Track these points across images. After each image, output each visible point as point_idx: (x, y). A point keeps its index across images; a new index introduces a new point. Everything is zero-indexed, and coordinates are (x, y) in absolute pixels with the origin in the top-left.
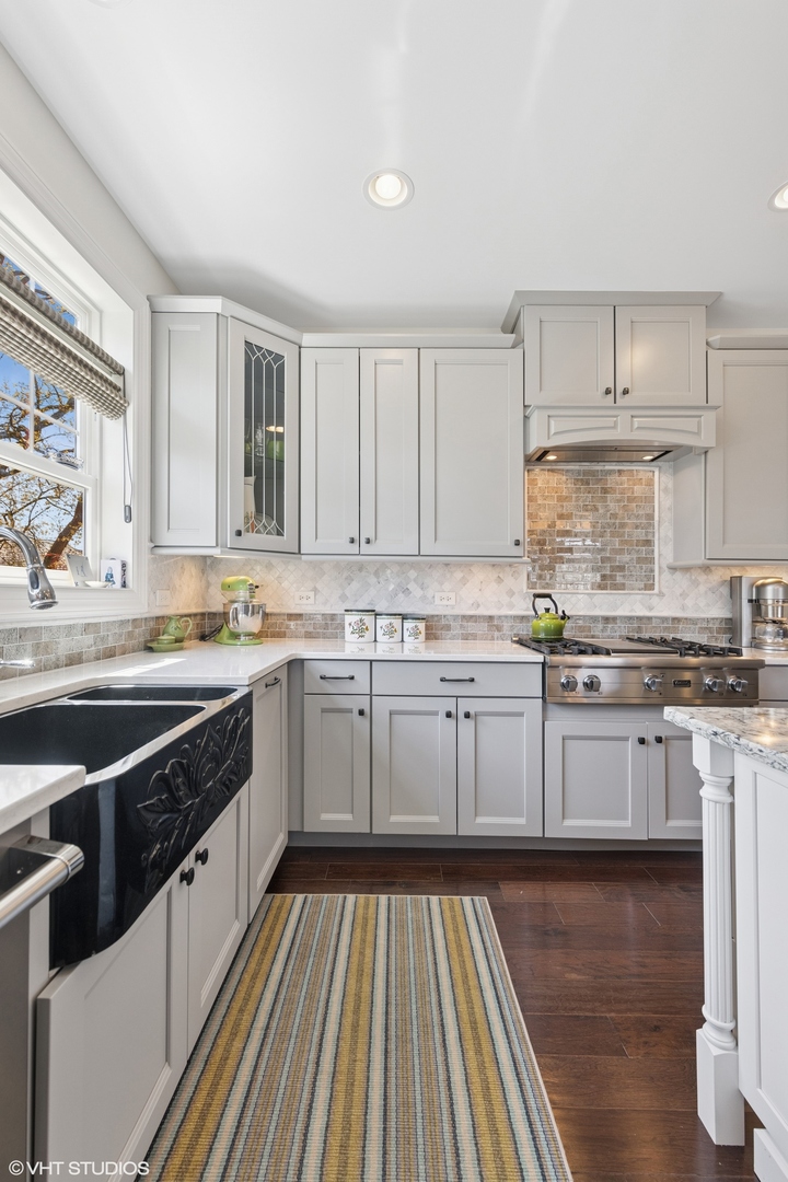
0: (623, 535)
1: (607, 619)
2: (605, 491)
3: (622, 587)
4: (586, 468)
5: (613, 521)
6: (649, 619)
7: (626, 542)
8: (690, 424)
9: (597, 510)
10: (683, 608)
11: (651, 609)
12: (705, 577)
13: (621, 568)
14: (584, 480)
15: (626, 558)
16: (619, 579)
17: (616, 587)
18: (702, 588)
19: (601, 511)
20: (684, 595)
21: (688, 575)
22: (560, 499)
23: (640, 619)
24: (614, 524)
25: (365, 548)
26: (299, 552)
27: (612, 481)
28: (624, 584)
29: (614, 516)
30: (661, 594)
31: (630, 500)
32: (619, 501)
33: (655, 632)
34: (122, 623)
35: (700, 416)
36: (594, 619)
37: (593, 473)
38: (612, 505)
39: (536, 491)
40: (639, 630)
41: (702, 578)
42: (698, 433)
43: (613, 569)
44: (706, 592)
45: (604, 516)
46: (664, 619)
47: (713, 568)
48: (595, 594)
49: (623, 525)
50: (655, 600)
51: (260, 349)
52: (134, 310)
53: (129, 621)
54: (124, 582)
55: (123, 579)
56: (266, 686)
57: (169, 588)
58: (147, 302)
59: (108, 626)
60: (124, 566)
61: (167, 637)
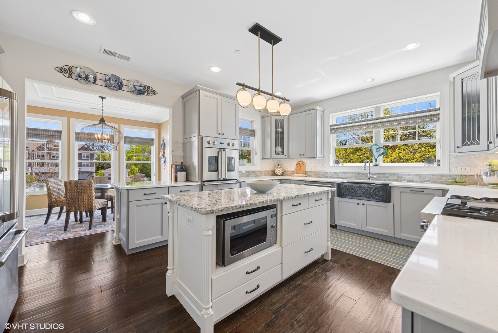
52: (440, 92)
53: (438, 175)
54: (439, 165)
55: (438, 164)
56: (411, 191)
57: (470, 166)
58: (448, 84)
59: (426, 175)
60: (439, 161)
61: (451, 181)
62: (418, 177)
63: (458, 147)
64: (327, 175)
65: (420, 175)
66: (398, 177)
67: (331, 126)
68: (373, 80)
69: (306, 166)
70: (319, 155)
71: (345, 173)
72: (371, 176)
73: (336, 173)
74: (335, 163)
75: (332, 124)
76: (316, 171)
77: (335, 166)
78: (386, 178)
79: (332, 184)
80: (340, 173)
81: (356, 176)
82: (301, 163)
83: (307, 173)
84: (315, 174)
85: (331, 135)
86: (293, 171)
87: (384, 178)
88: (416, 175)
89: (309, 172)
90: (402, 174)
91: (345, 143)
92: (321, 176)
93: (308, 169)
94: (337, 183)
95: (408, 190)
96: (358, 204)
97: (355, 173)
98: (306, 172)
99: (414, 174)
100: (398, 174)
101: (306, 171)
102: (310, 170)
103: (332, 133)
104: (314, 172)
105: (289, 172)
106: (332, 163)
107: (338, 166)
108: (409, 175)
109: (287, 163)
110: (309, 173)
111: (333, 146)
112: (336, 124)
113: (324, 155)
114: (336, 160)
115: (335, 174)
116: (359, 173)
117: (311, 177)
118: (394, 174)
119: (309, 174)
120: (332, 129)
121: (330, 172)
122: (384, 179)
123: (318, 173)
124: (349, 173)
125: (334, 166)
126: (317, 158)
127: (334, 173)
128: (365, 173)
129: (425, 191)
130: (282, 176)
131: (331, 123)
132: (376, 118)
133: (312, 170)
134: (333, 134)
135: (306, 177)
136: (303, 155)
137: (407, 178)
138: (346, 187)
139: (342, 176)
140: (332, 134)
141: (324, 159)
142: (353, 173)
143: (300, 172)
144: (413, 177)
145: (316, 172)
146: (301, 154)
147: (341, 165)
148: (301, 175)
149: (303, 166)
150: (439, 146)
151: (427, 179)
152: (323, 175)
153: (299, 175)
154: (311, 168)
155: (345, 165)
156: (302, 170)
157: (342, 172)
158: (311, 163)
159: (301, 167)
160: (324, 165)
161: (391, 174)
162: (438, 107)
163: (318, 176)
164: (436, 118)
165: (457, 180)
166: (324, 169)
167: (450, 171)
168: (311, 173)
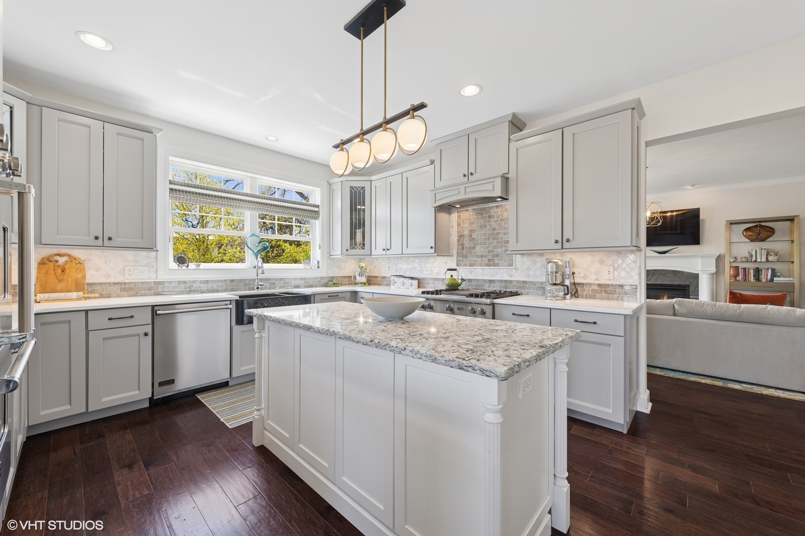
0: (498, 239)
1: (491, 281)
2: (490, 217)
3: (497, 265)
4: (480, 207)
5: (493, 232)
6: (511, 281)
7: (499, 242)
8: (490, 187)
9: (486, 227)
10: (528, 276)
11: (511, 276)
12: (540, 259)
13: (497, 256)
14: (481, 212)
15: (499, 250)
16: (496, 261)
17: (495, 265)
18: (538, 265)
19: (488, 227)
20: (528, 269)
21: (531, 258)
22: (470, 224)
23: (506, 281)
24: (494, 233)
25: (388, 252)
26: (371, 254)
27: (493, 212)
28: (498, 264)
29: (494, 229)
30: (516, 269)
31: (502, 220)
32: (496, 221)
33: (514, 288)
34: (315, 278)
35: (494, 182)
36: (485, 281)
37: (484, 209)
38: (493, 224)
39: (461, 220)
40: (506, 287)
41: (539, 259)
42: (493, 189)
43: (493, 256)
44: (540, 267)
45: (489, 229)
46: (518, 282)
47: (545, 254)
48: (485, 269)
49: (498, 234)
50: (513, 272)
51: (355, 187)
52: (320, 188)
53: (319, 278)
56: (329, 296)
57: (338, 268)
58: (326, 183)
59: (310, 279)
60: (318, 262)
61: (331, 283)
62: (303, 282)
63: (347, 250)
64: (163, 288)
65: (305, 279)
66: (285, 283)
67: (171, 183)
68: (277, 140)
69: (84, 269)
71: (207, 282)
72: (260, 283)
73: (185, 282)
74: (178, 263)
75: (172, 179)
76: (127, 281)
77: (180, 268)
79: (228, 302)
80: (194, 282)
81: (227, 286)
82: (60, 259)
83: (89, 289)
84: (124, 290)
89: (101, 284)
90: (289, 279)
92: (143, 292)
93: (92, 276)
94: (236, 300)
95: (327, 296)
97: (226, 280)
98: (87, 285)
100: (284, 279)
101: (89, 281)
102: (103, 280)
103: (171, 197)
104: (117, 283)
107: (186, 268)
108: (295, 279)
110: (97, 288)
114: (180, 255)
115: (182, 286)
116: (232, 281)
117: (109, 297)
118: (281, 279)
120: (173, 190)
121: (170, 282)
123: (132, 286)
124: (213, 281)
127: (180, 282)
128: (242, 280)
131: (170, 177)
132: (252, 194)
133: (112, 280)
136: (110, 238)
137: (294, 283)
139: (200, 287)
140: (172, 199)
143: (60, 286)
145: (125, 283)
146: (99, 235)
147: (192, 266)
148: (74, 295)
149: (75, 270)
150: (318, 247)
151: (311, 283)
152: (150, 289)
153: (65, 296)
154: (107, 274)
155: (203, 266)
156: (70, 279)
157: (199, 280)
158: (106, 262)
159: (67, 271)
160: (153, 267)
161: (277, 279)
162: (317, 204)
163: (131, 293)
164: (315, 214)
165: (334, 281)
166: (153, 275)
167: (327, 273)
168: (108, 288)
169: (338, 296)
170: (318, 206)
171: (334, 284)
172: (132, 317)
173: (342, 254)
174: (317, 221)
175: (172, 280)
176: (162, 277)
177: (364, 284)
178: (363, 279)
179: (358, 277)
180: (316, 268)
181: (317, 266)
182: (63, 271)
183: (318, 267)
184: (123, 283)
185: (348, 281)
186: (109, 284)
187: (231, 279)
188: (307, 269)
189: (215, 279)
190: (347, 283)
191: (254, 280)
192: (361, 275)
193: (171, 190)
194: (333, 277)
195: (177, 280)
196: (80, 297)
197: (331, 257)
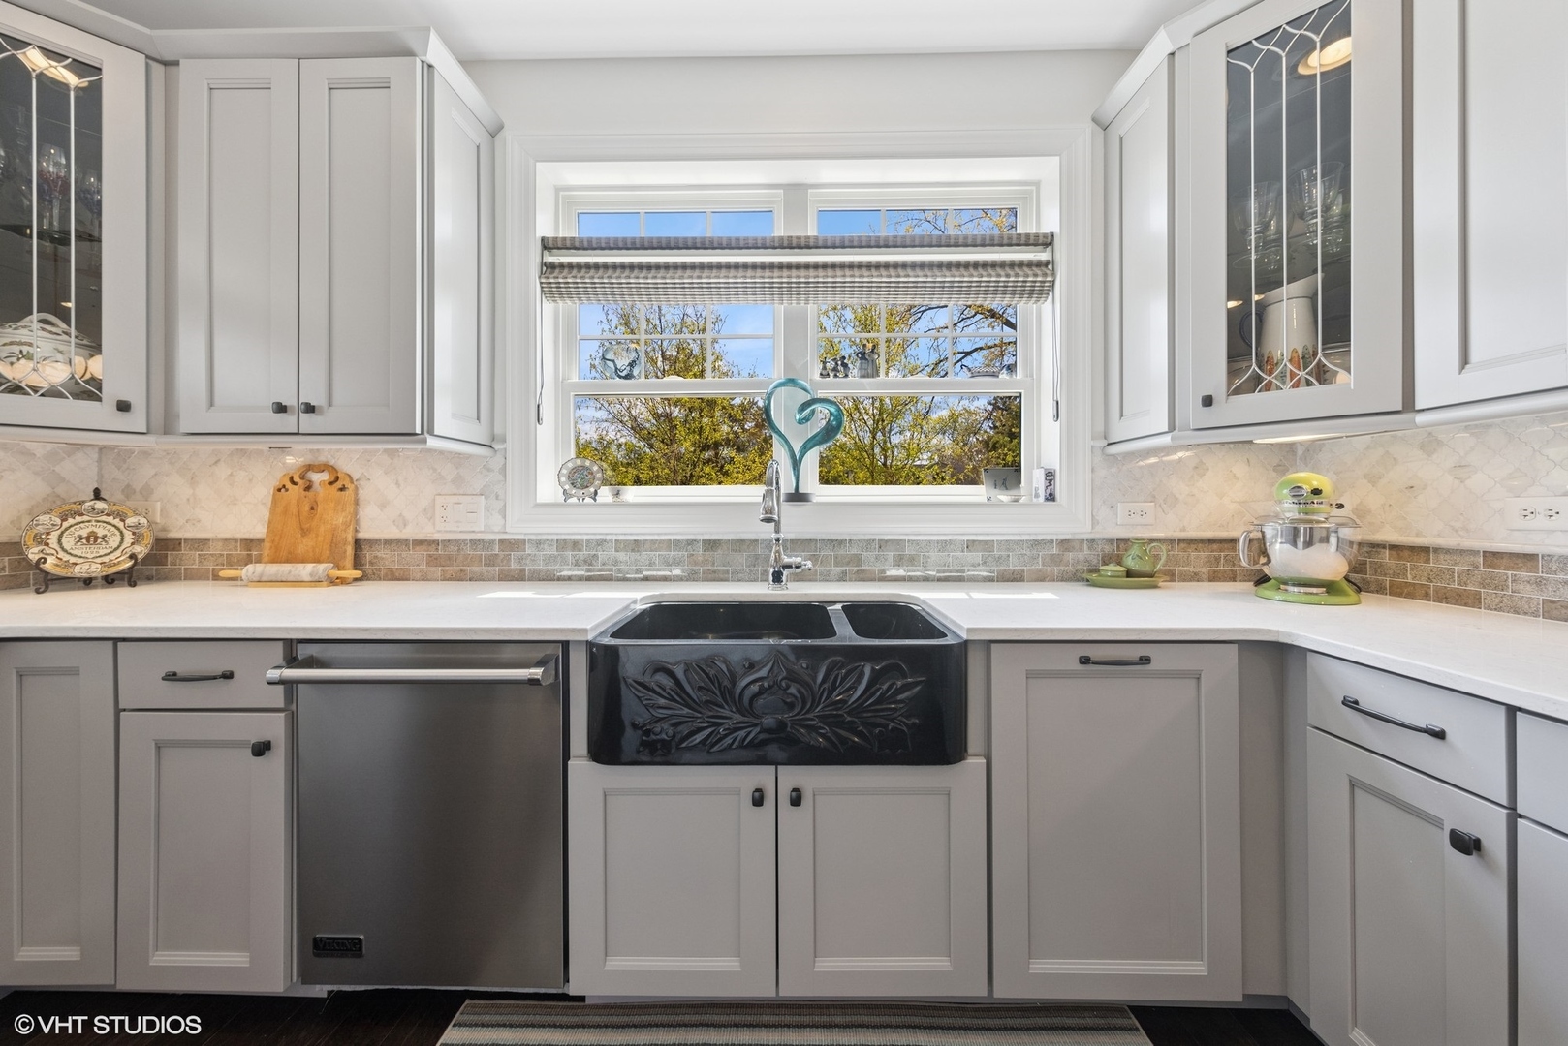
26: (1409, 404)
51: (1270, 34)
52: (1060, 155)
53: (1052, 541)
54: (1050, 495)
55: (1048, 491)
56: (1085, 661)
57: (1153, 499)
58: (1089, 127)
59: (1008, 545)
60: (1050, 476)
61: (1112, 568)
62: (977, 556)
63: (1208, 401)
65: (987, 545)
67: (547, 245)
69: (356, 502)
70: (451, 418)
72: (786, 560)
74: (573, 485)
75: (550, 234)
76: (441, 537)
77: (574, 500)
78: (848, 564)
79: (550, 650)
80: (601, 543)
81: (696, 564)
82: (317, 478)
83: (368, 555)
84: (433, 561)
85: (548, 307)
86: (249, 544)
87: (837, 564)
88: (970, 545)
89: (388, 542)
90: (917, 543)
91: (632, 365)
92: (476, 568)
93: (375, 524)
94: (590, 645)
95: (1069, 660)
96: (758, 800)
97: (691, 543)
98: (358, 543)
99: (966, 538)
100: (898, 542)
101: (361, 535)
102: (393, 533)
103: (551, 291)
104: (422, 542)
105: (215, 549)
106: (549, 487)
107: (588, 500)
108: (944, 545)
109: (193, 481)
110: (382, 553)
111: (561, 385)
112: (575, 235)
113: (498, 430)
114: (579, 462)
115: (569, 554)
116: (712, 545)
117: (403, 579)
118: (883, 544)
119: (387, 558)
120: (552, 267)
121: (539, 543)
122: (839, 569)
123: (453, 549)
124: (654, 545)
125: (565, 505)
126: (432, 442)
128: (743, 541)
129: (1161, 659)
130: (133, 584)
131: (545, 228)
133: (409, 533)
134: (561, 303)
135: (356, 580)
136: (310, 409)
138: (671, 674)
139: (616, 562)
140: (552, 296)
141: (499, 458)
142: (677, 543)
143: (305, 545)
144: (959, 554)
145: (436, 543)
146: (289, 401)
147: (604, 495)
148: (306, 572)
149: (332, 505)
150: (1048, 409)
151: (1013, 564)
152: (491, 561)
153: (290, 572)
154: (401, 515)
155: (633, 493)
156: (322, 529)
157: (614, 538)
158: (398, 484)
159: (320, 509)
160: (497, 497)
161: (870, 542)
162: (1045, 230)
163: (451, 570)
164: (1037, 279)
165: (1130, 562)
166: (496, 522)
167: (1094, 522)
168: (404, 554)
169: (1145, 660)
170: (1047, 242)
171: (1129, 574)
172: (228, 676)
173: (1172, 428)
174: (1047, 306)
175: (544, 537)
176: (518, 526)
177: (1330, 587)
178: (1328, 562)
179: (1279, 550)
180: (1041, 499)
181: (1042, 493)
182: (312, 509)
183: (1051, 497)
184: (434, 541)
185: (1208, 562)
186: (405, 542)
187: (707, 538)
188: (1001, 504)
189: (656, 538)
190: (1206, 570)
191: (768, 545)
192: (1305, 535)
193: (549, 268)
194: (1126, 541)
195: (556, 538)
196: (316, 578)
197: (1114, 450)
